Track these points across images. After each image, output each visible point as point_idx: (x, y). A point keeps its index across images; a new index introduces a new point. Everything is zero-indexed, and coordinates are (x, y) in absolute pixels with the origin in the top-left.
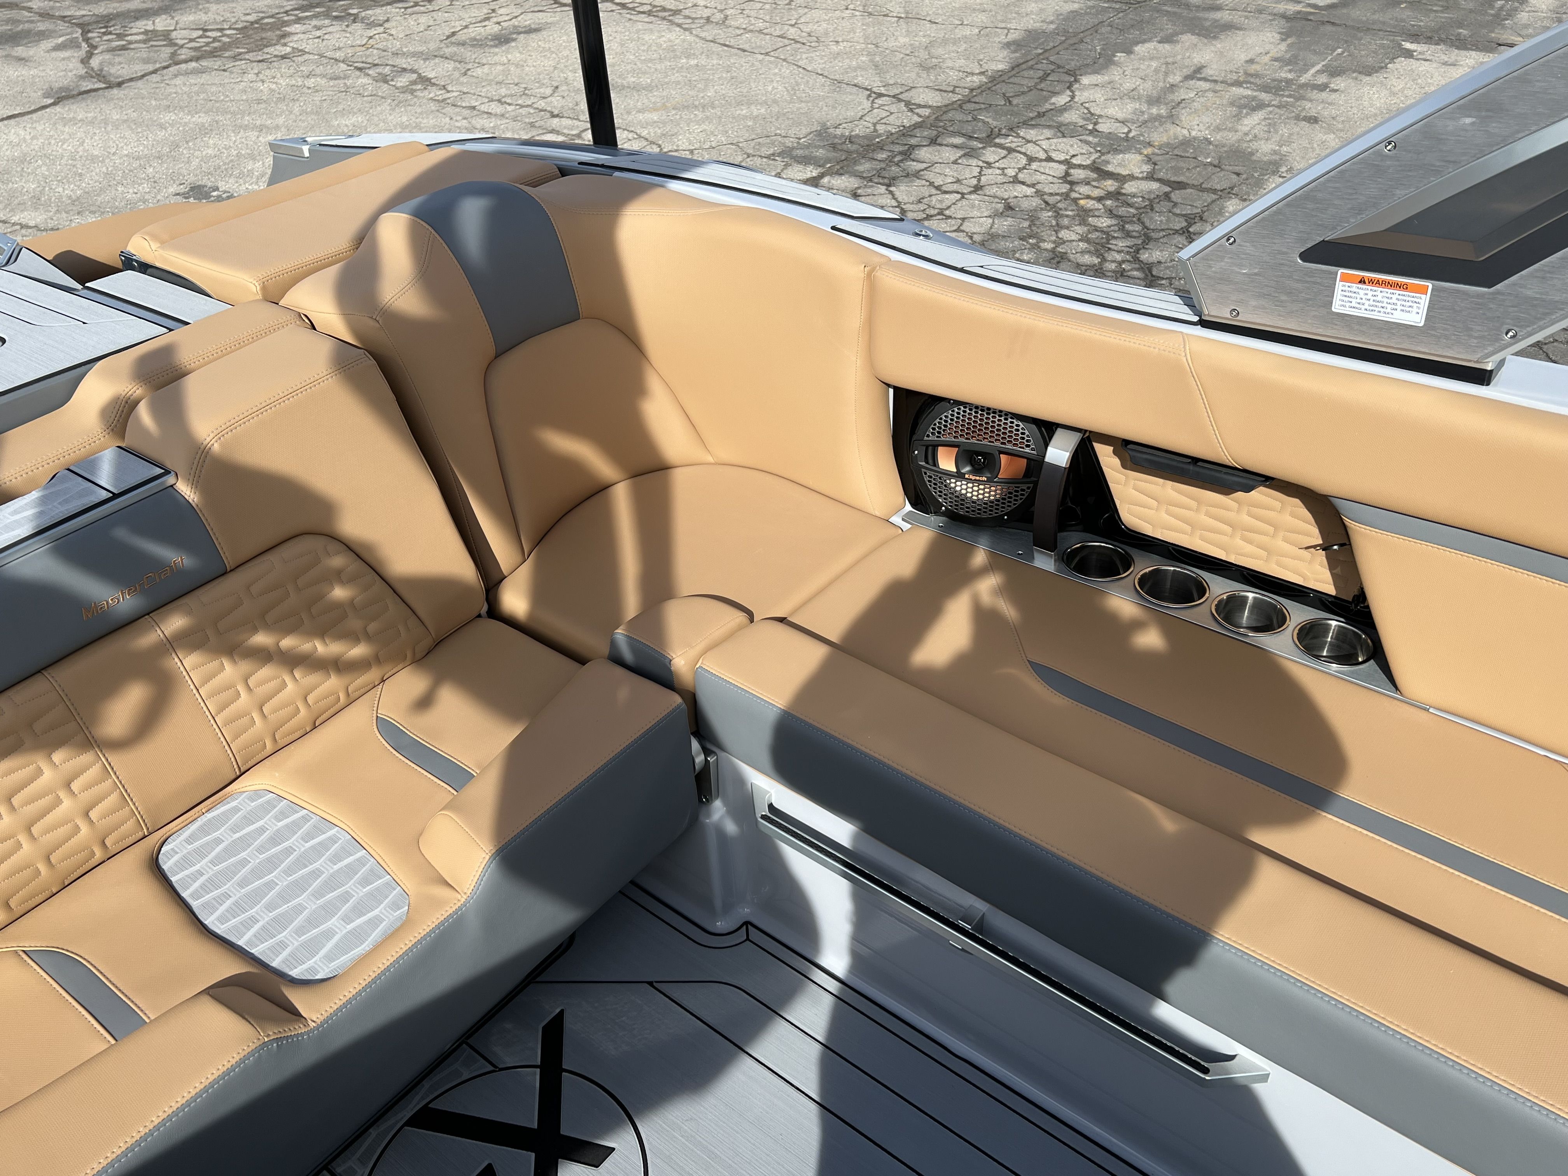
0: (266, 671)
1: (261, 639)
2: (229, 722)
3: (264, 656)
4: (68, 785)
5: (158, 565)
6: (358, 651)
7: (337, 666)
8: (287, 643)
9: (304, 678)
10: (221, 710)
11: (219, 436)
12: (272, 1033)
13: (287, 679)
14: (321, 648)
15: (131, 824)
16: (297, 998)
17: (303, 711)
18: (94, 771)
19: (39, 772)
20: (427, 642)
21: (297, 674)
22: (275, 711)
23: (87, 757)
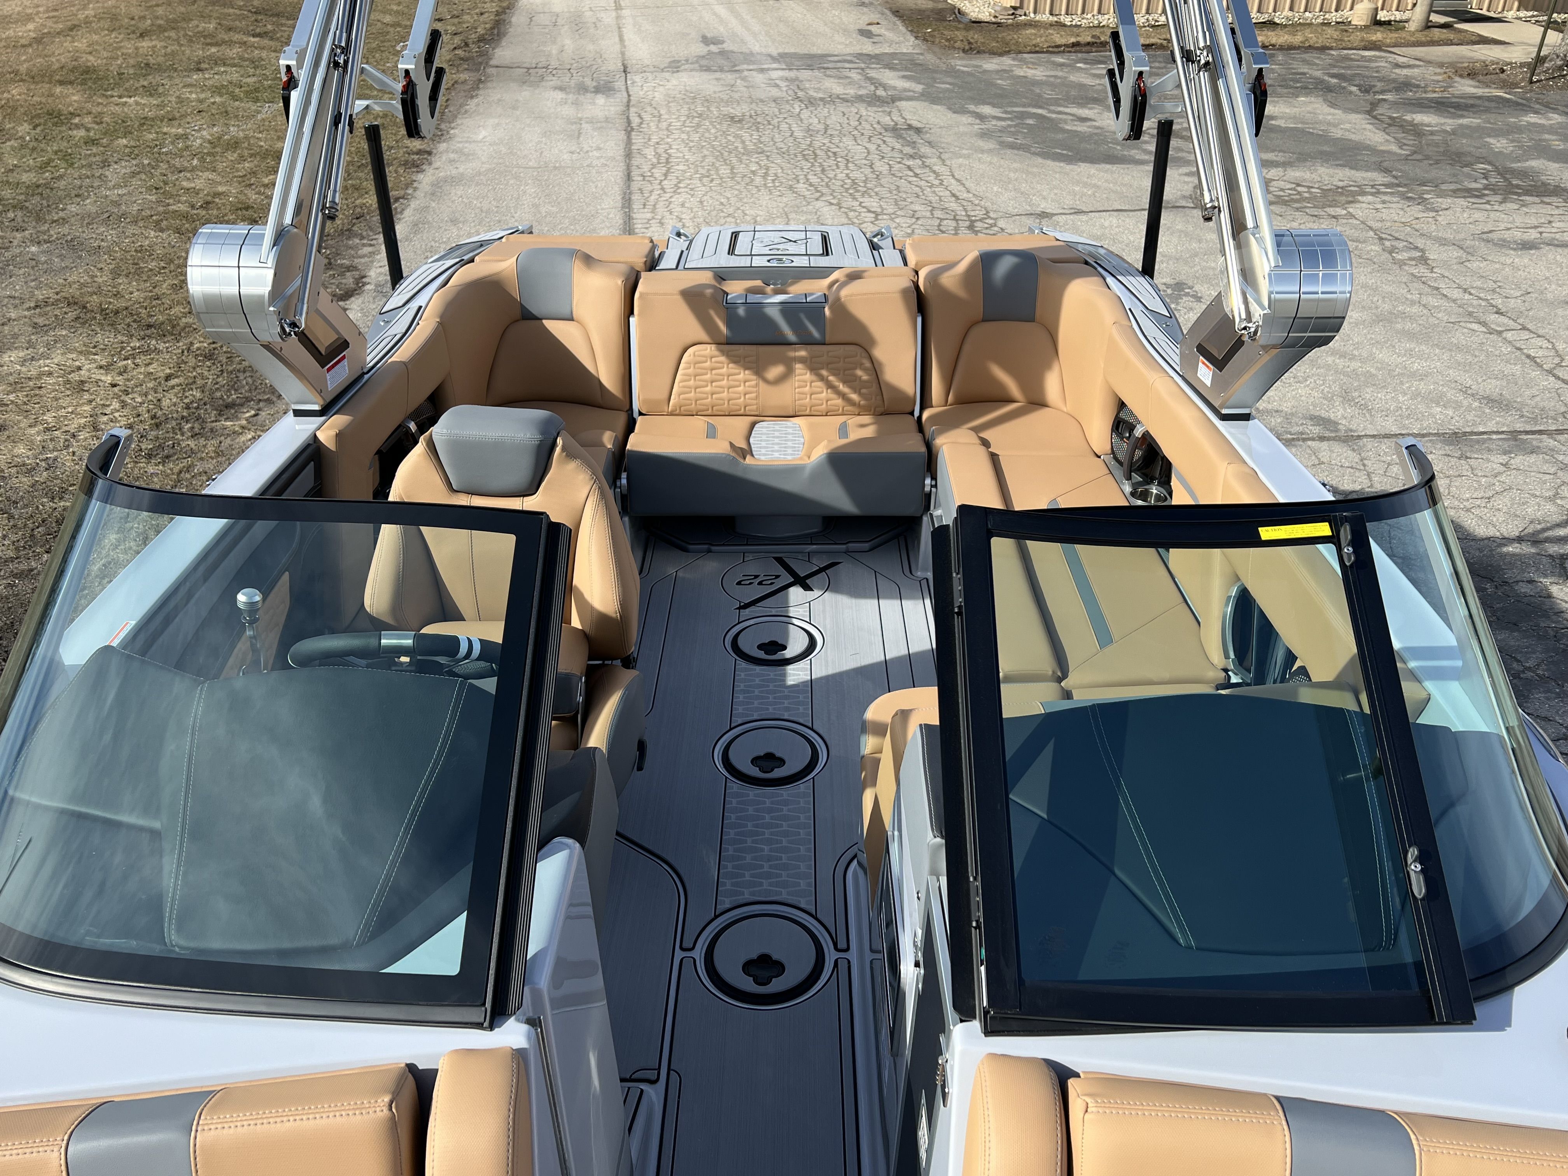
0: (819, 384)
1: (824, 373)
2: (799, 393)
3: (822, 378)
4: (745, 382)
5: (806, 329)
6: (854, 397)
7: (843, 396)
8: (831, 378)
9: (830, 394)
10: (799, 387)
11: (846, 296)
12: (733, 454)
13: (825, 391)
14: (841, 387)
15: (755, 407)
16: (748, 457)
17: (824, 406)
18: (754, 383)
19: (739, 374)
20: (881, 410)
21: (829, 391)
22: (815, 399)
23: (755, 377)
